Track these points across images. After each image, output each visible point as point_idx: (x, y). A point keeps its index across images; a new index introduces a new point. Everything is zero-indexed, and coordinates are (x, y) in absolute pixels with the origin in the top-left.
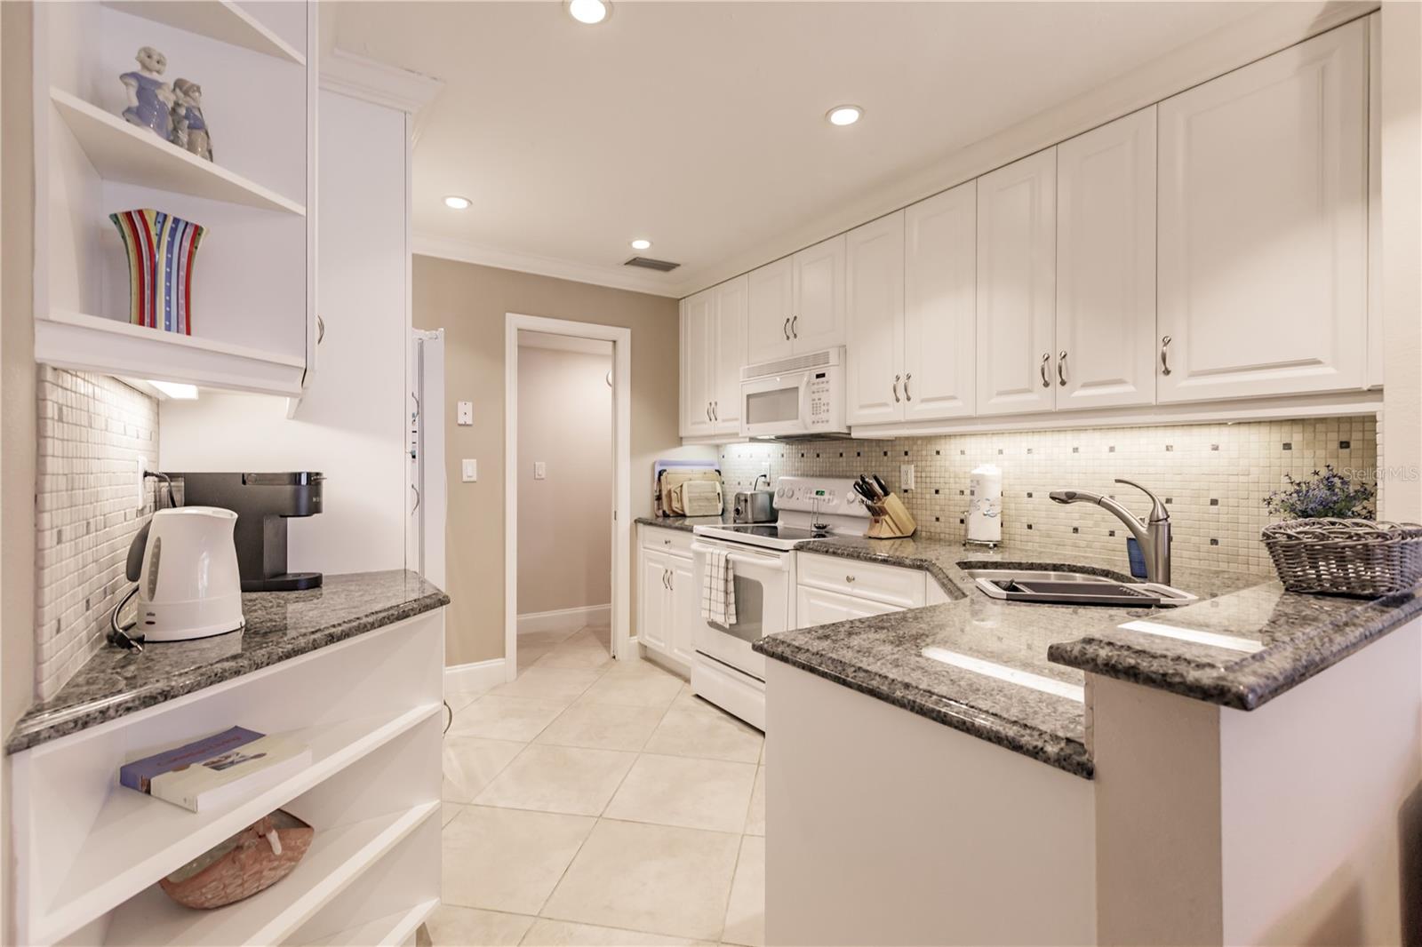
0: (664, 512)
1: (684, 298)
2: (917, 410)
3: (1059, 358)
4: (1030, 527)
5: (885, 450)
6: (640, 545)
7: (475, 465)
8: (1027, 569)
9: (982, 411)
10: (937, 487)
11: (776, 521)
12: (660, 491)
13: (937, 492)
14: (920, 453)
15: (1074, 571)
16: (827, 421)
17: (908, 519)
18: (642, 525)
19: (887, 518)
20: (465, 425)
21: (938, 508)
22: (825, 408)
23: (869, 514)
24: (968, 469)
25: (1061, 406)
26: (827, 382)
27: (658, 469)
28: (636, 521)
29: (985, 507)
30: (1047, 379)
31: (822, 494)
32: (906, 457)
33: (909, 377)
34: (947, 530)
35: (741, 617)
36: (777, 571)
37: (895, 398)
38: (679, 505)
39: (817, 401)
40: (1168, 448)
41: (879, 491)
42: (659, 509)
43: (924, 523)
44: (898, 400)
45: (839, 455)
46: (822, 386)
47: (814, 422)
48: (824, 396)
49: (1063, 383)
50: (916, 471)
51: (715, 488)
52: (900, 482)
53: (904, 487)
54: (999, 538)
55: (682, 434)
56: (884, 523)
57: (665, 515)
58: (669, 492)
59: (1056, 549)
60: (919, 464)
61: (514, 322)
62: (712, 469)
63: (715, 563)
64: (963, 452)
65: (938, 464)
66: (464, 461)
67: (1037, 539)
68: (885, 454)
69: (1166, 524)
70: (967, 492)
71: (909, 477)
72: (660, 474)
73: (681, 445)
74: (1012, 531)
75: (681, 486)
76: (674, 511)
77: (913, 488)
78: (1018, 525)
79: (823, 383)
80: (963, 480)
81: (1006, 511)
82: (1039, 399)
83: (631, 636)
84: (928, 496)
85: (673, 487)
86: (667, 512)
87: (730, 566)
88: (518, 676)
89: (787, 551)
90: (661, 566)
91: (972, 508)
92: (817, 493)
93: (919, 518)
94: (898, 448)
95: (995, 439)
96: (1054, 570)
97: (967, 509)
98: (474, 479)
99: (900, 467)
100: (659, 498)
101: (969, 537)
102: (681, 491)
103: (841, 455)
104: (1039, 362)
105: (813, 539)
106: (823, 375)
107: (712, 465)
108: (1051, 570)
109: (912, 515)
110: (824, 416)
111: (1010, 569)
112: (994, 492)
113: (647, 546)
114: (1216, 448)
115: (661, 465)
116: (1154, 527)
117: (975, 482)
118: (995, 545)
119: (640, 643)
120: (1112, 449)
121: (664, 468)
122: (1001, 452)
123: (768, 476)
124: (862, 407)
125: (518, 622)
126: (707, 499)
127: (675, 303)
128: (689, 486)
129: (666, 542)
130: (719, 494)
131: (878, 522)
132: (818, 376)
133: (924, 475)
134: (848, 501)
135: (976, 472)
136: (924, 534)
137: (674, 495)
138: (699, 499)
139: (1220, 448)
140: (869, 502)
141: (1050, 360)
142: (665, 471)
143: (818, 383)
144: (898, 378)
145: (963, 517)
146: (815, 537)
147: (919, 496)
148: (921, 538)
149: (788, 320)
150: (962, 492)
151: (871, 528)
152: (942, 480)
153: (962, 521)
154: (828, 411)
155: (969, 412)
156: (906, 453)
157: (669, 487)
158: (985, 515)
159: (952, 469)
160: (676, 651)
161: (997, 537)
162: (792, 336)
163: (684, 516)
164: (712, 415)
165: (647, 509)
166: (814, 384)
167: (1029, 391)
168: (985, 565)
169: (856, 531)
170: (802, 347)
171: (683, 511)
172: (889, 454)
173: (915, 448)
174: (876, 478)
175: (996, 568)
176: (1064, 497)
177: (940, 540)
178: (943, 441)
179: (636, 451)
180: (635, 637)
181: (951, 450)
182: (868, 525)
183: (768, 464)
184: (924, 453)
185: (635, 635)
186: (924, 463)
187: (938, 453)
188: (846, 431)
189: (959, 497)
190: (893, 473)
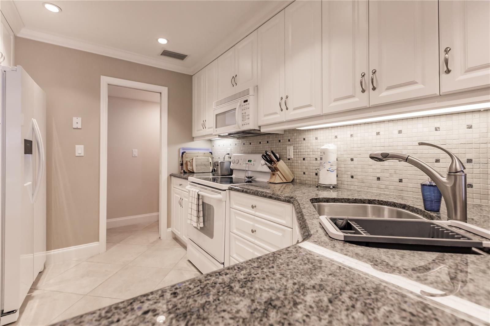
0: (184, 171)
1: (194, 75)
2: (292, 114)
3: (371, 73)
4: (352, 177)
5: (280, 139)
6: (172, 186)
7: (83, 148)
8: (352, 203)
9: (326, 111)
10: (304, 156)
11: (232, 175)
12: (183, 161)
13: (304, 159)
14: (295, 140)
15: (382, 204)
16: (249, 124)
17: (290, 173)
18: (173, 177)
19: (278, 172)
20: (77, 128)
21: (304, 167)
22: (247, 117)
23: (270, 171)
24: (319, 147)
25: (373, 103)
26: (249, 104)
27: (182, 151)
28: (171, 175)
29: (328, 166)
30: (363, 88)
31: (251, 162)
32: (289, 142)
33: (287, 97)
34: (309, 179)
35: (206, 223)
36: (220, 200)
37: (280, 109)
38: (191, 168)
39: (244, 114)
40: (436, 129)
41: (275, 159)
42: (182, 169)
43: (298, 175)
44: (282, 110)
45: (259, 143)
46: (246, 106)
47: (243, 125)
48: (247, 111)
49: (374, 89)
50: (294, 149)
51: (209, 160)
52: (286, 155)
53: (288, 157)
54: (335, 183)
55: (194, 135)
56: (277, 175)
57: (185, 173)
58: (187, 162)
59: (367, 189)
60: (295, 145)
61: (105, 81)
62: (208, 152)
63: (193, 196)
64: (316, 138)
65: (304, 145)
66: (77, 146)
67: (356, 184)
68: (280, 141)
69: (463, 174)
70: (319, 159)
71: (291, 152)
72: (183, 153)
73: (193, 141)
74: (343, 179)
75: (193, 159)
76: (189, 171)
77: (293, 158)
78: (346, 176)
79: (246, 105)
80: (316, 153)
81: (339, 169)
82: (360, 100)
83: (168, 227)
84: (300, 162)
85: (188, 160)
86: (186, 171)
87: (200, 197)
88: (107, 250)
89: (225, 190)
90: (179, 196)
91: (321, 167)
92: (249, 161)
93: (296, 172)
94: (285, 138)
95: (333, 130)
96: (369, 203)
97: (319, 168)
98: (82, 154)
99: (286, 147)
100: (182, 165)
101: (320, 183)
102: (192, 161)
103: (260, 143)
104: (359, 78)
105: (245, 184)
106: (247, 101)
107: (208, 150)
108: (367, 203)
109: (292, 171)
110: (247, 121)
111: (342, 202)
112: (332, 158)
113: (175, 187)
114: (470, 127)
115: (183, 150)
116: (453, 177)
117: (323, 153)
118: (333, 187)
119: (172, 231)
120: (400, 132)
121: (185, 151)
122: (336, 137)
123: (230, 154)
124: (265, 116)
125: (107, 223)
126: (205, 165)
127: (191, 77)
128: (196, 159)
129: (180, 185)
130: (210, 163)
131: (274, 175)
132: (245, 102)
133: (297, 151)
134: (262, 164)
135: (323, 147)
136: (298, 181)
137: (189, 163)
138: (201, 165)
139: (473, 127)
140: (269, 165)
141: (365, 76)
142: (185, 152)
143: (245, 105)
144: (282, 98)
145: (316, 172)
146: (246, 182)
147: (295, 162)
148: (296, 183)
149: (233, 77)
150: (316, 159)
151: (271, 178)
152: (306, 153)
153: (316, 174)
154: (249, 118)
155: (318, 113)
156: (289, 140)
157: (187, 159)
158: (328, 170)
159: (311, 147)
160: (184, 236)
161: (334, 182)
162: (235, 85)
163: (193, 173)
164: (204, 127)
165: (176, 169)
166: (243, 106)
167: (352, 96)
168: (327, 200)
169: (265, 179)
170: (238, 89)
171: (193, 170)
172: (281, 141)
173: (293, 138)
174: (272, 152)
175: (334, 202)
176: (380, 157)
177: (306, 184)
178: (307, 133)
179: (170, 143)
180: (170, 228)
181: (311, 137)
182: (269, 176)
183: (230, 148)
184: (298, 140)
185: (170, 227)
186: (297, 145)
187: (304, 139)
188: (258, 129)
189: (315, 162)
190: (283, 150)
